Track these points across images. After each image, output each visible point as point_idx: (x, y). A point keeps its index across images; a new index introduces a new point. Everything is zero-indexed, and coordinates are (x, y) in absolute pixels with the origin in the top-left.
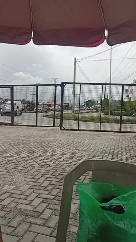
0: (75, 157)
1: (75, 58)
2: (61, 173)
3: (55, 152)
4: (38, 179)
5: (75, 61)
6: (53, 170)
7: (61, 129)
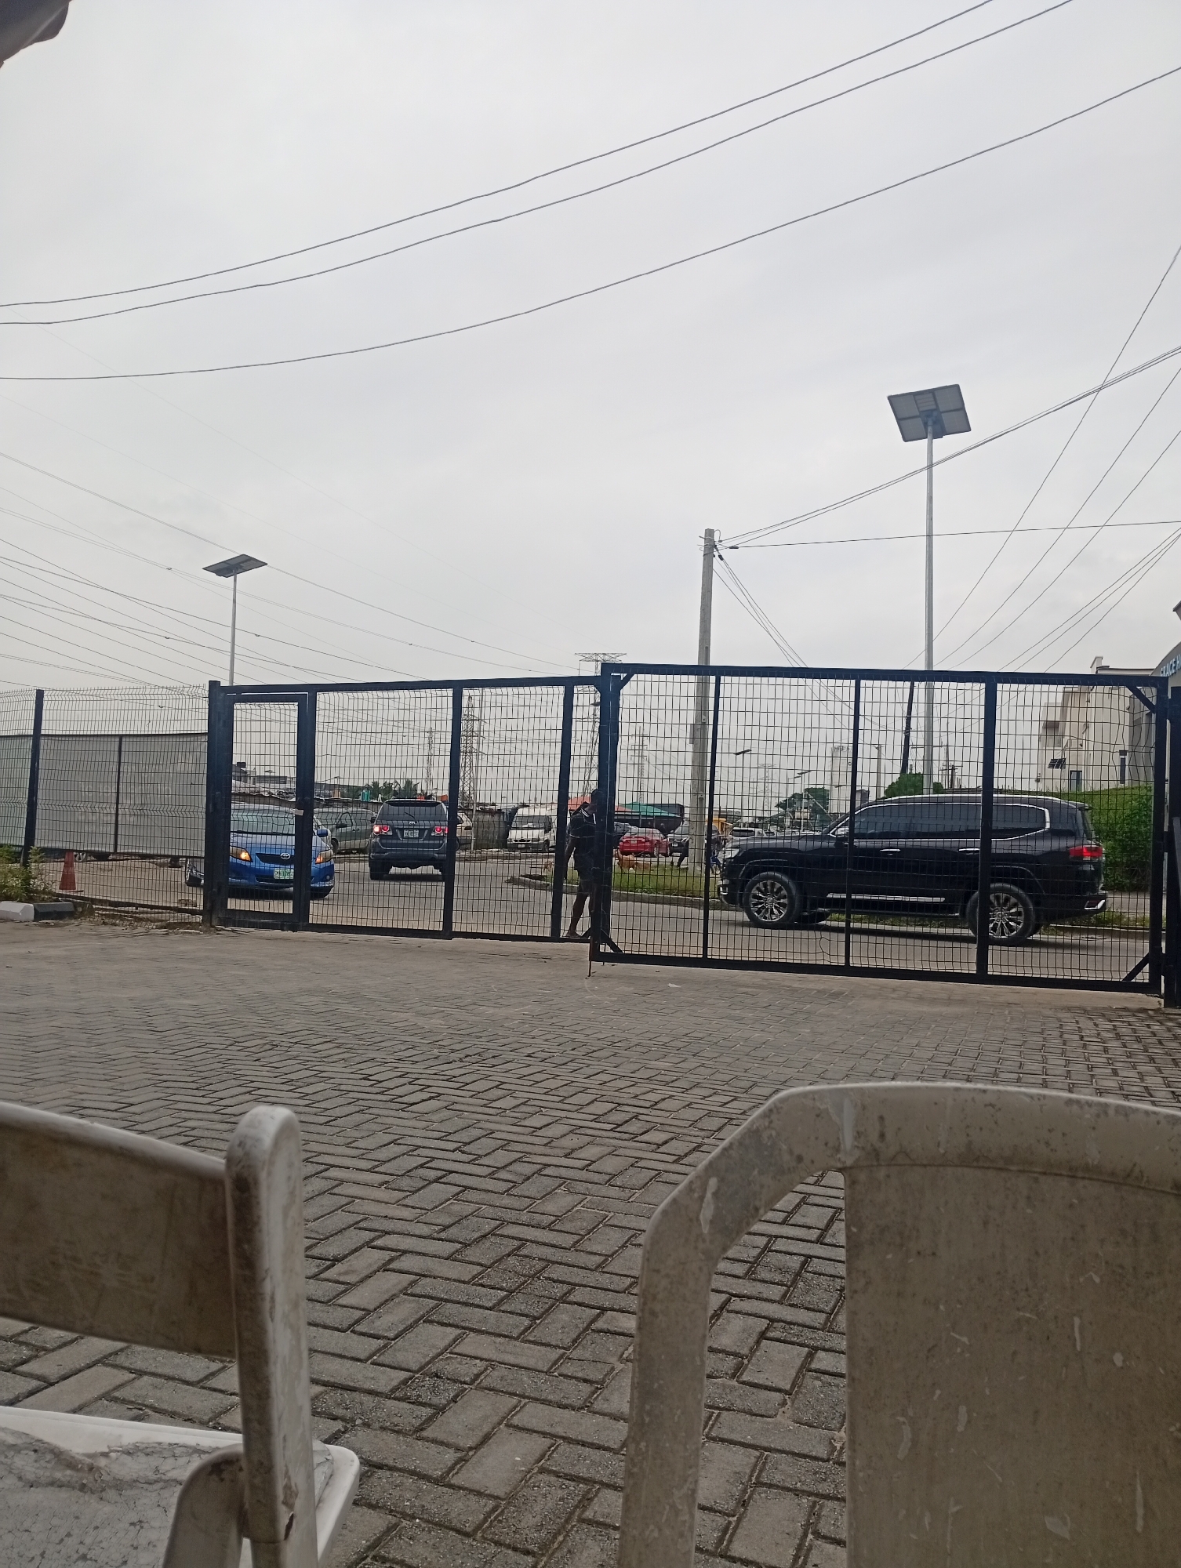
0: (634, 1127)
1: (710, 533)
2: (504, 1222)
3: (511, 1093)
4: (336, 1260)
5: (711, 547)
6: (457, 1208)
7: (595, 956)
